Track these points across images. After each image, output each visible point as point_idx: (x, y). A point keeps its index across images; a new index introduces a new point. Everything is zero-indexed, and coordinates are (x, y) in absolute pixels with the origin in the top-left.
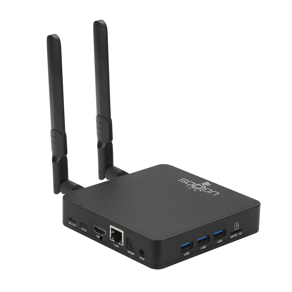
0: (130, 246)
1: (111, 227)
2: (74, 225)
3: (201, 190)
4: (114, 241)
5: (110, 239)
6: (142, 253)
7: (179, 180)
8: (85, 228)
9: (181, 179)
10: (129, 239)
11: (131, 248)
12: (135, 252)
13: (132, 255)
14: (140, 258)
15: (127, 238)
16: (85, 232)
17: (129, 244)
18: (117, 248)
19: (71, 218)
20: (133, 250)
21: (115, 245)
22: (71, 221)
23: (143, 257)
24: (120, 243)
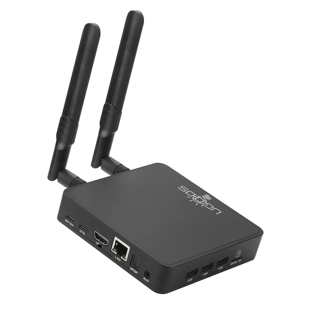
0: (134, 264)
1: (116, 238)
2: (71, 224)
3: (203, 204)
4: (116, 253)
5: (112, 250)
6: (147, 275)
7: (179, 188)
8: (84, 231)
9: (181, 187)
10: (135, 256)
11: (134, 266)
12: (139, 271)
13: (135, 273)
14: (144, 278)
15: (133, 255)
16: (83, 235)
17: (133, 262)
18: (118, 261)
19: (68, 216)
20: (137, 269)
21: (117, 258)
22: (68, 220)
23: (147, 278)
24: (123, 258)
